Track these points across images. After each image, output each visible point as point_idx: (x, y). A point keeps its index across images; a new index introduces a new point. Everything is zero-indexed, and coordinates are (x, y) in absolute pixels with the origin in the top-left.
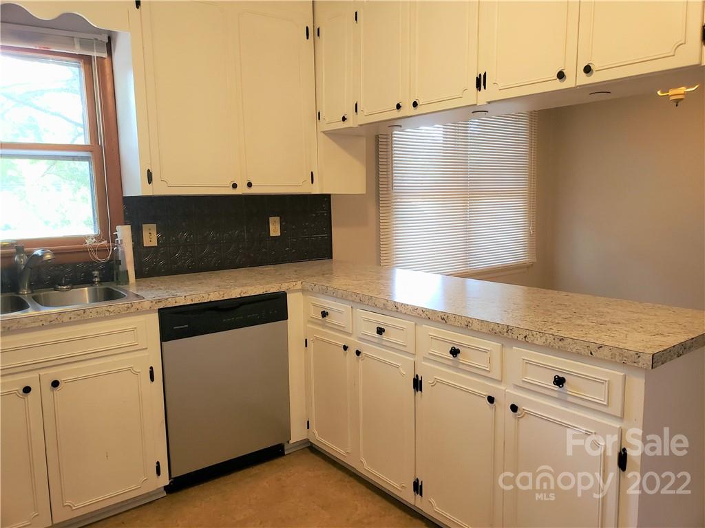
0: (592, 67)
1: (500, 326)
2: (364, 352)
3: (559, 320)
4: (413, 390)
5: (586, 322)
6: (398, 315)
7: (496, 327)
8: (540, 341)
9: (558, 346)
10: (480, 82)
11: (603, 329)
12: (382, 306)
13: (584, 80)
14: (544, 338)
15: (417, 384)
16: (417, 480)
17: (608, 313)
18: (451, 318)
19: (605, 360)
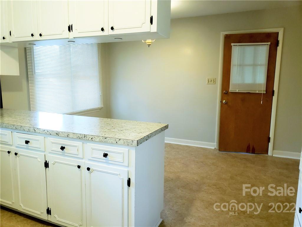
0: (114, 28)
1: (82, 135)
2: (19, 153)
3: (106, 130)
4: (45, 168)
5: (116, 130)
6: (35, 134)
7: (80, 136)
8: (98, 140)
9: (104, 140)
10: (70, 28)
11: (122, 133)
12: (27, 130)
13: (111, 32)
14: (99, 138)
15: (46, 165)
16: (49, 208)
17: (125, 126)
18: (60, 133)
19: (121, 144)
